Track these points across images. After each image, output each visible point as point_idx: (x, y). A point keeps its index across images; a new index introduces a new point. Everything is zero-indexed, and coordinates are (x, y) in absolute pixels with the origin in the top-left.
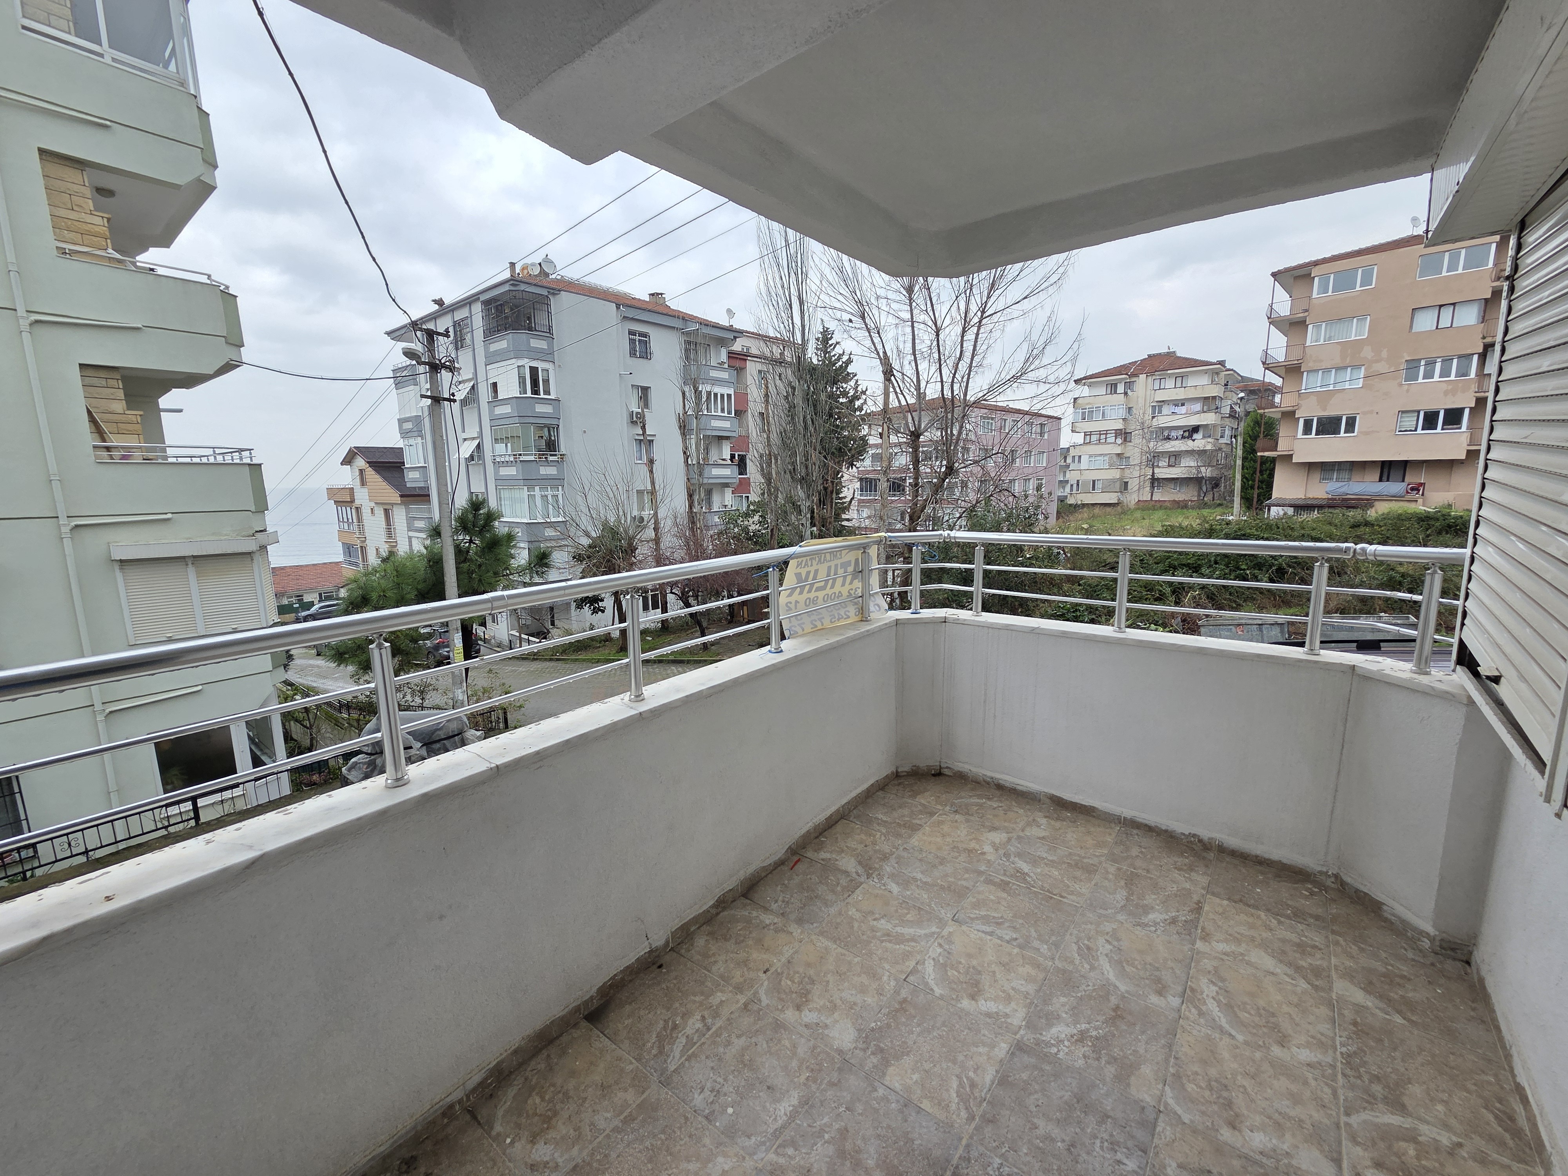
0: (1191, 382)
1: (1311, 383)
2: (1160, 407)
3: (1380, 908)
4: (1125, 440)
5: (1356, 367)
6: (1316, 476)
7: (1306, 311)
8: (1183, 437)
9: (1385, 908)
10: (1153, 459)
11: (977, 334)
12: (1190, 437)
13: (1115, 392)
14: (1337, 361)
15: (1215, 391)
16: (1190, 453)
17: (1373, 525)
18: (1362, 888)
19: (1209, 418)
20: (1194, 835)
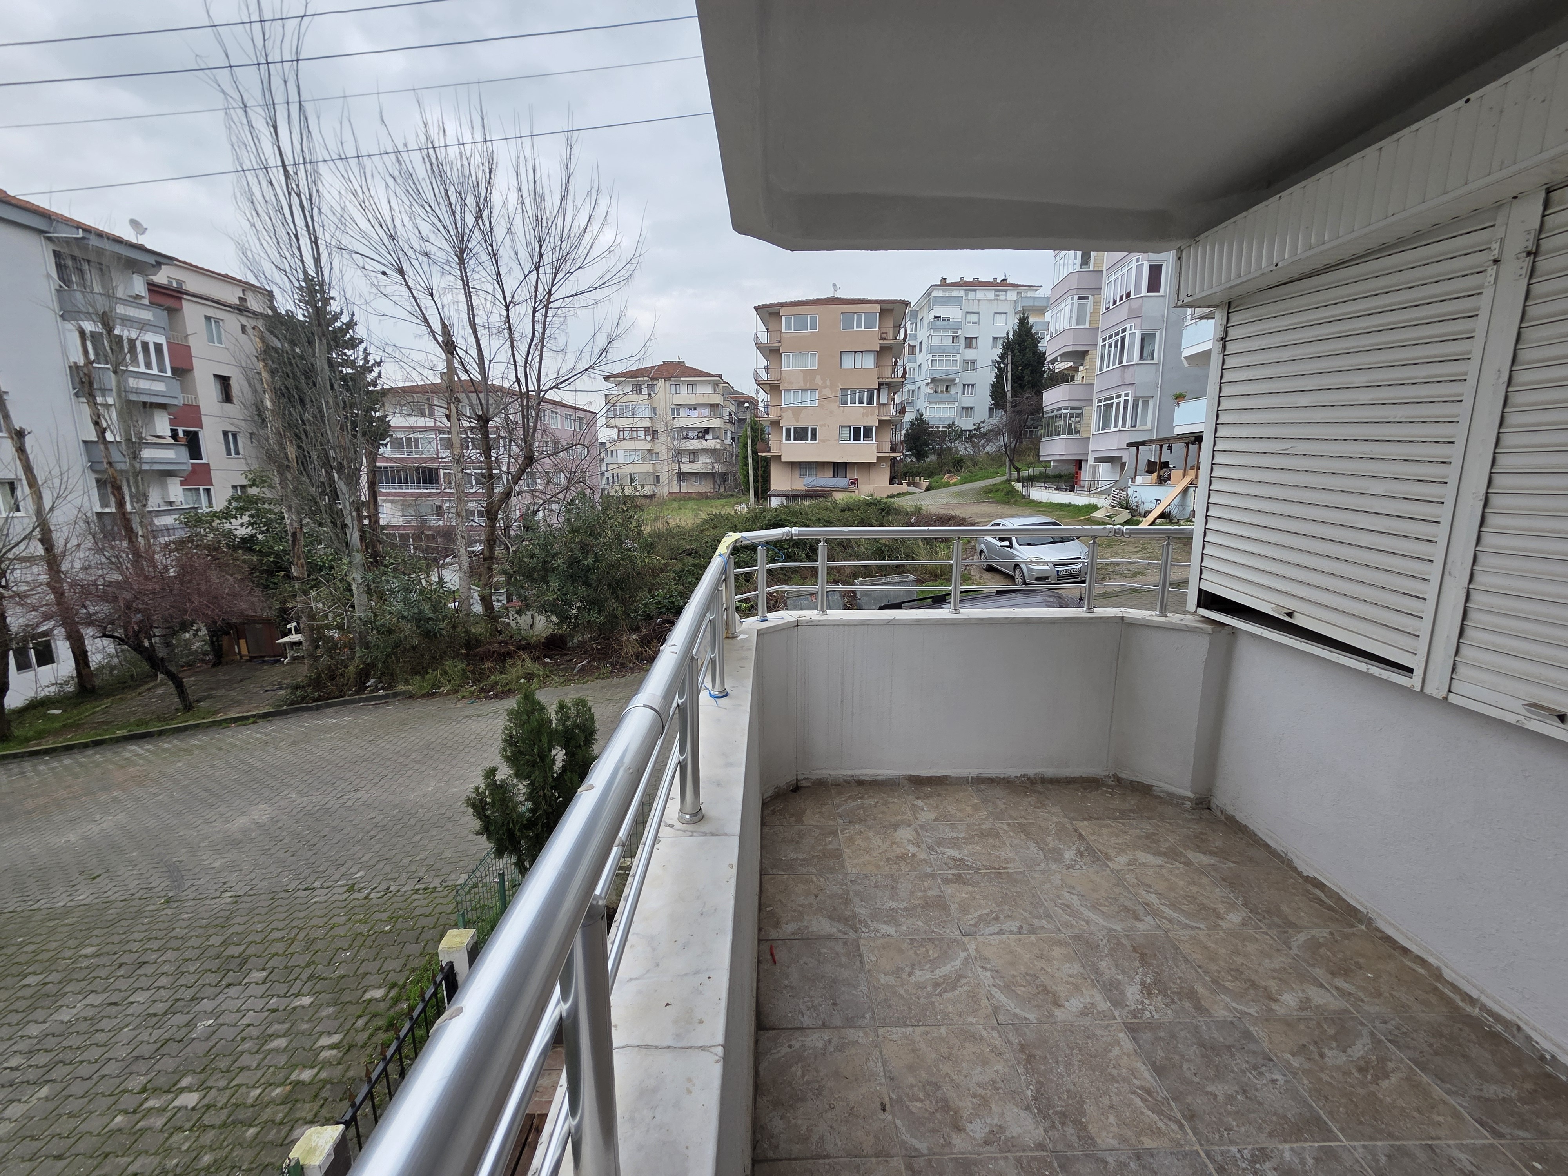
0: (700, 389)
1: (788, 399)
2: (678, 410)
3: (1151, 790)
4: (653, 437)
5: (813, 390)
6: (796, 473)
7: (779, 342)
8: (698, 438)
9: (1154, 788)
10: (678, 454)
11: (546, 316)
12: (703, 437)
13: (641, 393)
14: (801, 385)
15: (717, 399)
16: (705, 451)
17: (852, 510)
18: (1135, 779)
19: (716, 423)
20: (1024, 775)
